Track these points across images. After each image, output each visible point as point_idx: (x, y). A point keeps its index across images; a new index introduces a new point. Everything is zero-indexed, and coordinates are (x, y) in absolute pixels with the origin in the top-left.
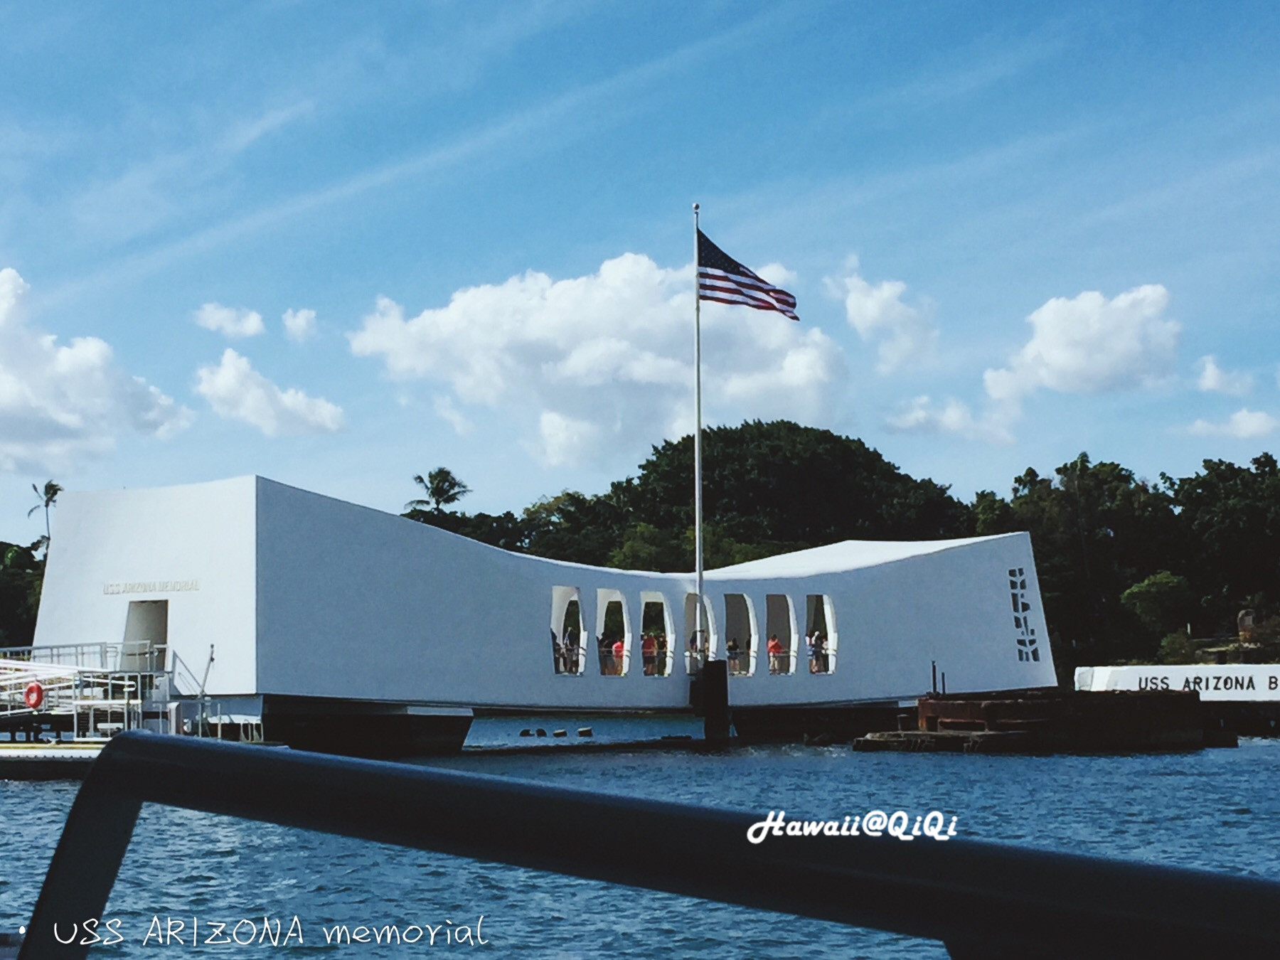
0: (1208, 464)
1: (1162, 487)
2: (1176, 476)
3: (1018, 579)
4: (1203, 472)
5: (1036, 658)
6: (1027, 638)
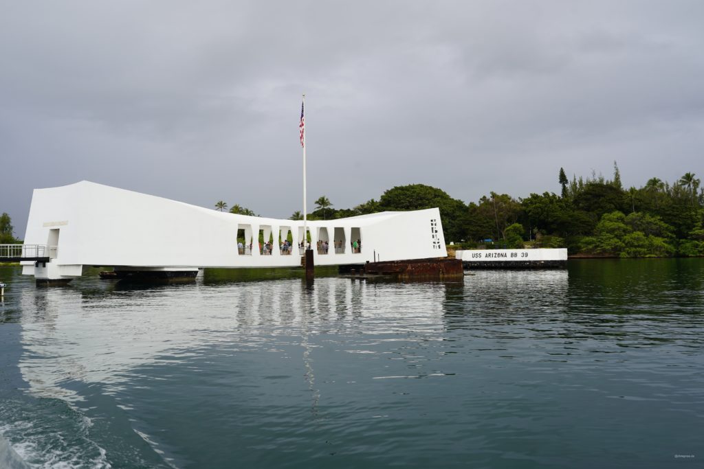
0: (531, 195)
1: (519, 201)
2: (523, 198)
3: (434, 223)
4: (530, 197)
5: (439, 248)
6: (437, 241)
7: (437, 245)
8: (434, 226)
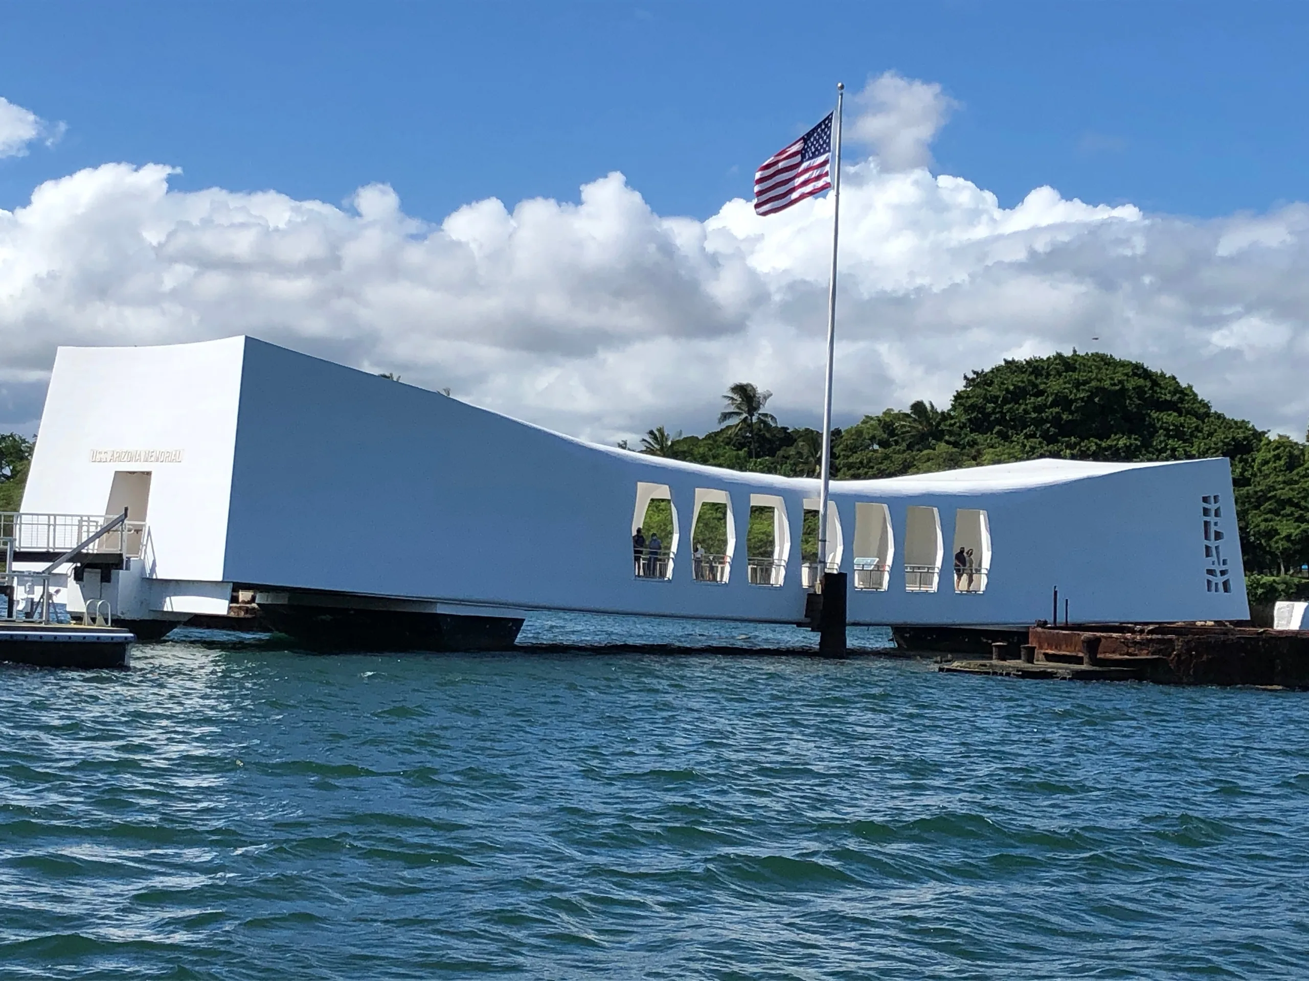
3: (1212, 507)
5: (1226, 590)
6: (1218, 568)
7: (1220, 580)
8: (1212, 519)
